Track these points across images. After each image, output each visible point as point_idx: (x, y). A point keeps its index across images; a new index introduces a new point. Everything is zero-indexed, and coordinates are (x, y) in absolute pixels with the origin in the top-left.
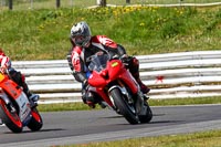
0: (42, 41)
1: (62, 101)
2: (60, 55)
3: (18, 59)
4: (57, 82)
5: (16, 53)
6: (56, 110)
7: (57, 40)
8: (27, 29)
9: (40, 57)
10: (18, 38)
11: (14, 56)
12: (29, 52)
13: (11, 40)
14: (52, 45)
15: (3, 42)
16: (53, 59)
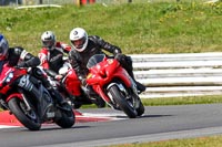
0: (162, 35)
1: (181, 95)
2: (180, 49)
3: (137, 52)
4: (176, 76)
5: (136, 46)
6: (176, 104)
7: (177, 33)
8: (147, 23)
9: (160, 50)
10: (138, 31)
11: (133, 49)
12: (148, 46)
13: (130, 33)
14: (171, 39)
15: (122, 35)
16: (174, 53)
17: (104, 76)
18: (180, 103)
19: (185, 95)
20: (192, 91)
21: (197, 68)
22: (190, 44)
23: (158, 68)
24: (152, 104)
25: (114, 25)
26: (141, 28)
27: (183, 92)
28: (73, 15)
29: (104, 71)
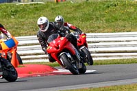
0: (107, 21)
1: (119, 58)
2: (119, 30)
3: (92, 32)
4: (116, 46)
5: (91, 28)
7: (117, 20)
8: (98, 13)
9: (106, 31)
10: (92, 19)
11: (89, 29)
12: (99, 28)
13: (88, 20)
14: (113, 23)
15: (82, 21)
16: (114, 32)
17: (57, 48)
18: (118, 63)
19: (121, 58)
20: (126, 56)
21: (129, 41)
22: (124, 27)
23: (105, 42)
24: (101, 64)
25: (78, 14)
26: (94, 17)
27: (120, 56)
28: (52, 9)
29: (58, 45)
